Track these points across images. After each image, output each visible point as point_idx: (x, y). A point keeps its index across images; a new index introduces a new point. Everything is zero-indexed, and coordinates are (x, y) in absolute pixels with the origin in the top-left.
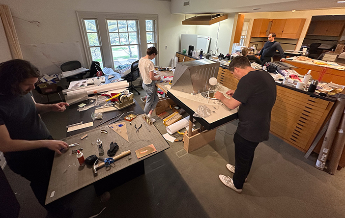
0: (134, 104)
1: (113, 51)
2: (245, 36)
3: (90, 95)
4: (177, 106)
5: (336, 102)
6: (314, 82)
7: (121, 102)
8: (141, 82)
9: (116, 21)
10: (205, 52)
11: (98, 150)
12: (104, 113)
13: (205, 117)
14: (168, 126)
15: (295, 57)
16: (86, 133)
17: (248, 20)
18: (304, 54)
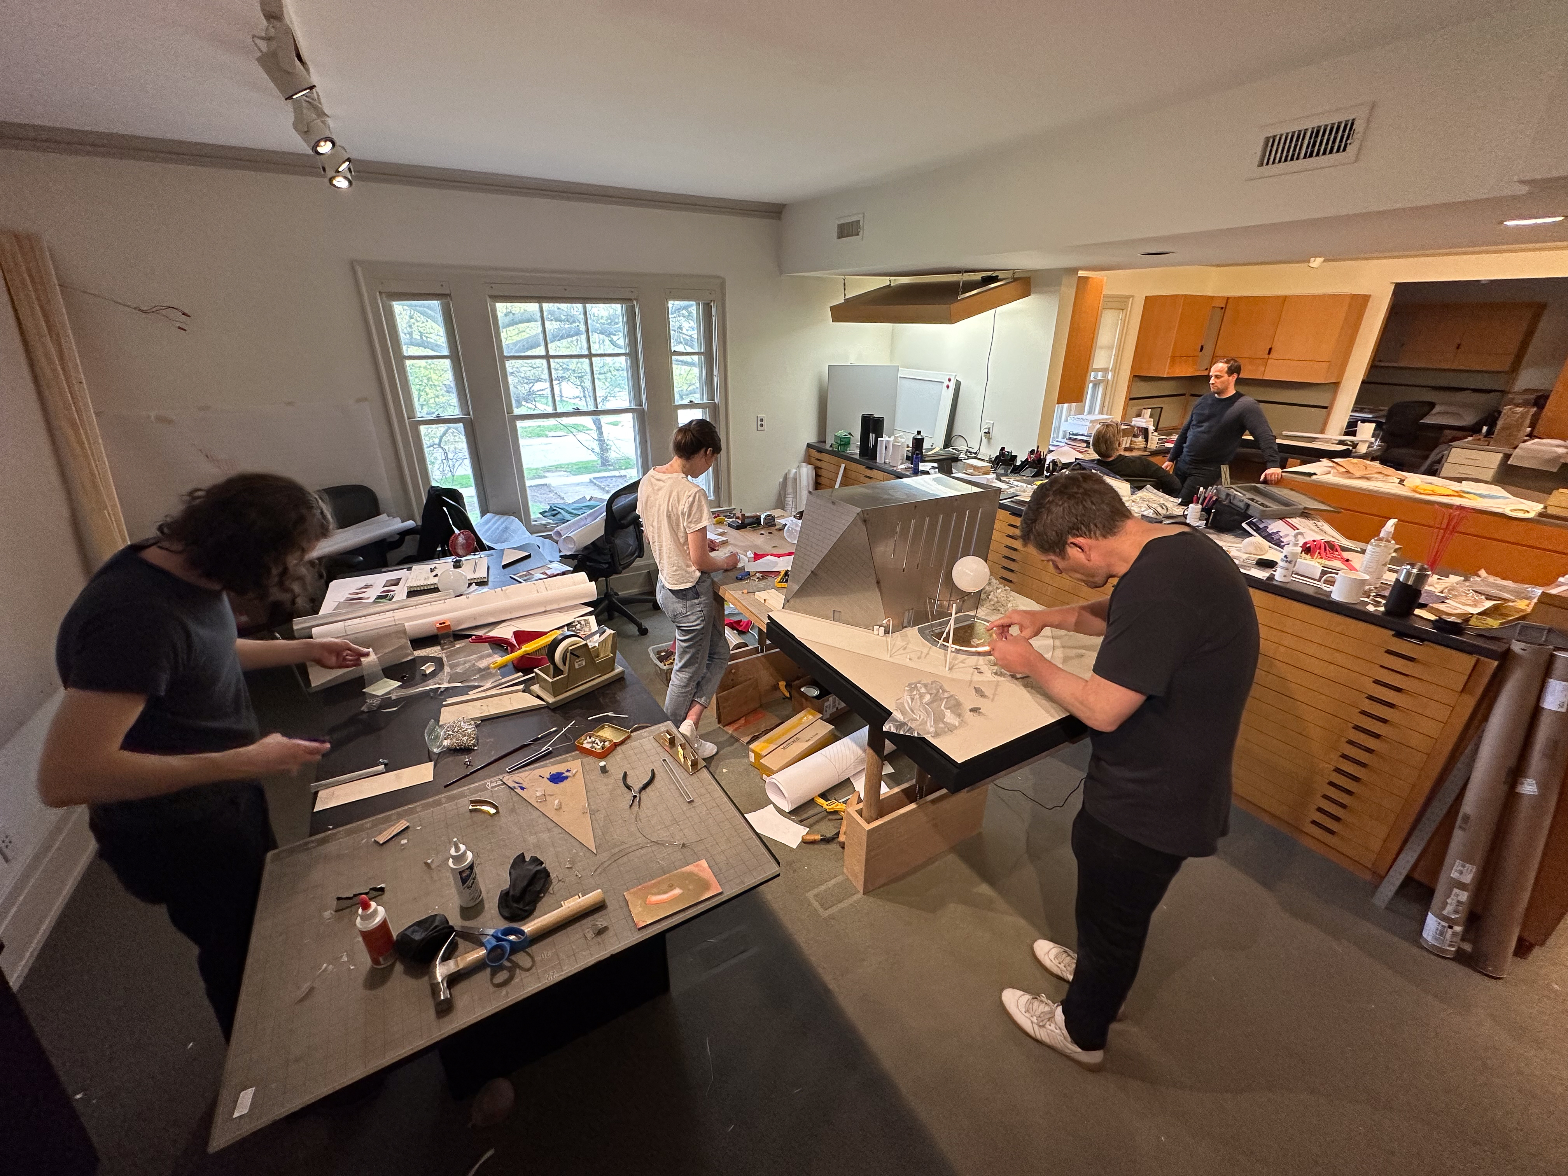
0: (620, 680)
1: (522, 442)
2: (1105, 370)
3: (420, 642)
4: (814, 684)
5: (1506, 658)
6: (1409, 574)
7: (558, 671)
8: (652, 576)
9: (533, 307)
10: (934, 443)
11: (454, 891)
12: (486, 720)
13: (936, 735)
14: (770, 772)
15: (1325, 462)
16: (400, 817)
17: (1121, 303)
18: (1363, 449)
